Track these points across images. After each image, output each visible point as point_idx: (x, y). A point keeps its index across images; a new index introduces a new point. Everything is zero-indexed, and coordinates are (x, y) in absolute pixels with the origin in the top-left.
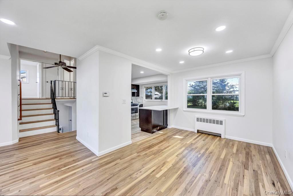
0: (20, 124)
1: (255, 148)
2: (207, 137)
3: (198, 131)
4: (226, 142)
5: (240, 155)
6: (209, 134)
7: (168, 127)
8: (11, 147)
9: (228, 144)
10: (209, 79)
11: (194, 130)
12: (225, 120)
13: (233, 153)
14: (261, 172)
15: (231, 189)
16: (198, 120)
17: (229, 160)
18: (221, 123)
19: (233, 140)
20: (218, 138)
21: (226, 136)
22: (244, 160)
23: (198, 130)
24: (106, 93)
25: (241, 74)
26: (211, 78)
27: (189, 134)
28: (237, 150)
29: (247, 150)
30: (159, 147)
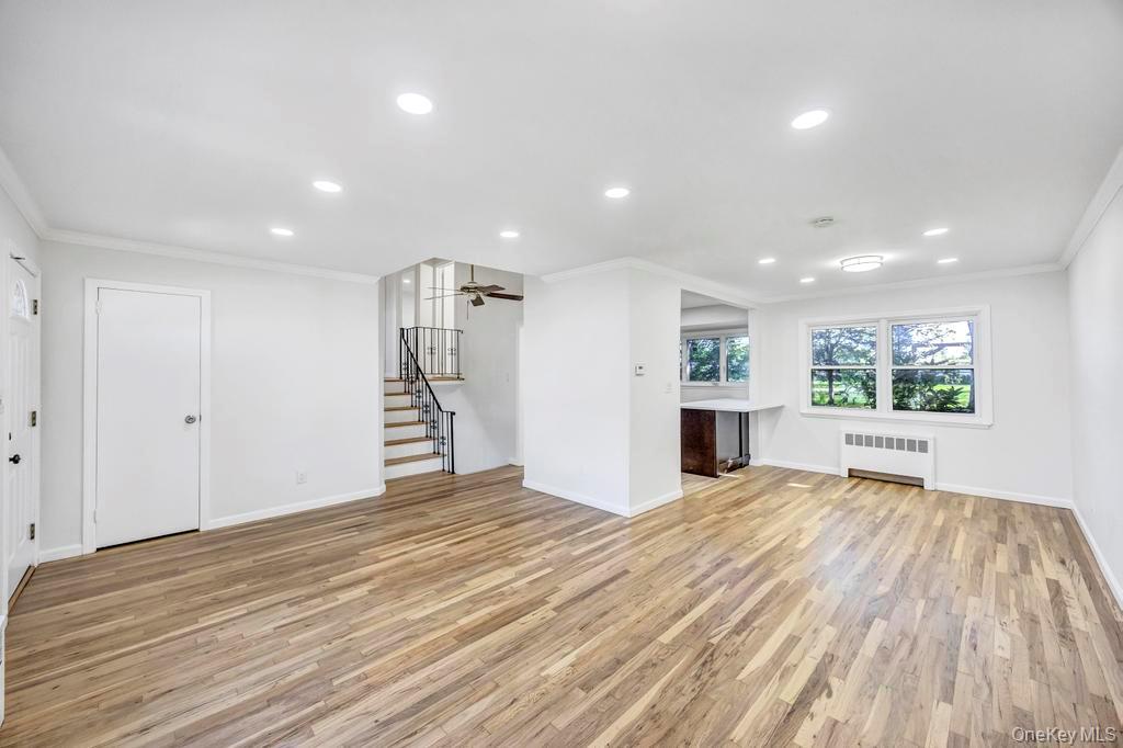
0: (385, 445)
1: (1024, 510)
2: (882, 489)
3: (852, 474)
4: (939, 499)
5: (983, 521)
6: (884, 480)
7: (752, 462)
8: (373, 504)
9: (948, 502)
10: (883, 323)
11: (837, 469)
12: (935, 439)
13: (966, 519)
14: (1037, 547)
15: (969, 568)
16: (849, 439)
17: (956, 529)
18: (923, 446)
19: (960, 495)
20: (916, 490)
21: (938, 484)
22: (995, 529)
23: (850, 470)
24: (640, 368)
25: (980, 311)
26: (889, 320)
27: (826, 481)
28: (975, 513)
29: (1003, 514)
30: (760, 503)
